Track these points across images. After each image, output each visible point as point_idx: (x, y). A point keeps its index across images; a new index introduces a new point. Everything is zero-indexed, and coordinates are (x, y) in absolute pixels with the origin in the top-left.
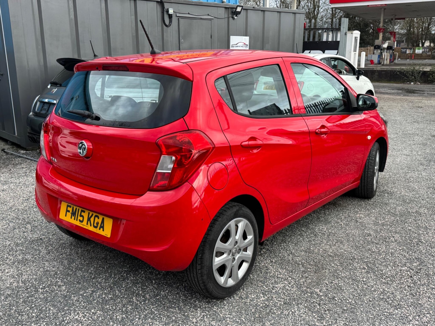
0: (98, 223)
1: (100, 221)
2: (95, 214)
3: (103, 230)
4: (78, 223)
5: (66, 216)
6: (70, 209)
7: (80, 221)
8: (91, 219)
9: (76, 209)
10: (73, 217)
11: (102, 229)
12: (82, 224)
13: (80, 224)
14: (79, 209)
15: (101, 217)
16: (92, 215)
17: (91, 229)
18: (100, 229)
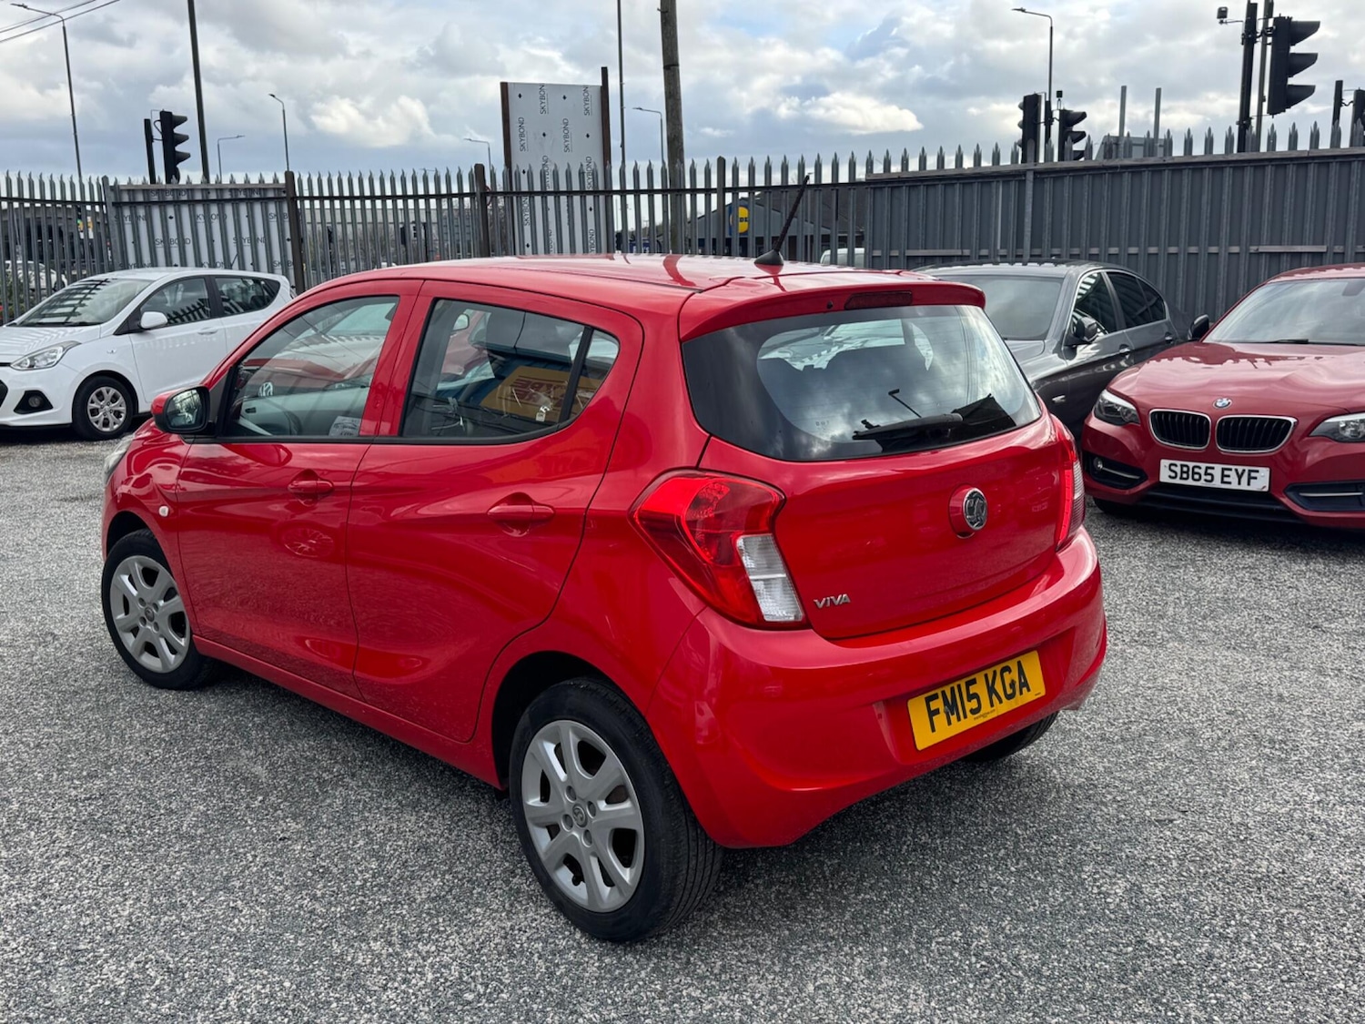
0: (1012, 685)
1: (1015, 675)
2: (998, 668)
3: (1029, 690)
4: (971, 722)
5: (933, 730)
6: (937, 704)
7: (974, 712)
8: (996, 687)
9: (952, 689)
10: (954, 718)
11: (1025, 689)
12: (980, 717)
13: (977, 718)
14: (959, 686)
15: (1013, 664)
16: (995, 672)
17: (1005, 707)
18: (1021, 693)
